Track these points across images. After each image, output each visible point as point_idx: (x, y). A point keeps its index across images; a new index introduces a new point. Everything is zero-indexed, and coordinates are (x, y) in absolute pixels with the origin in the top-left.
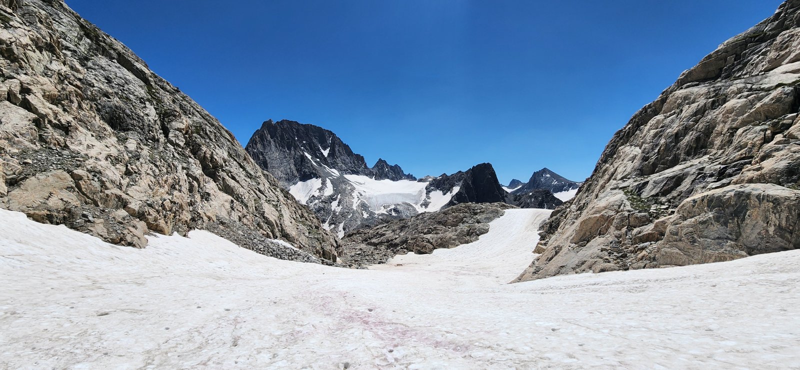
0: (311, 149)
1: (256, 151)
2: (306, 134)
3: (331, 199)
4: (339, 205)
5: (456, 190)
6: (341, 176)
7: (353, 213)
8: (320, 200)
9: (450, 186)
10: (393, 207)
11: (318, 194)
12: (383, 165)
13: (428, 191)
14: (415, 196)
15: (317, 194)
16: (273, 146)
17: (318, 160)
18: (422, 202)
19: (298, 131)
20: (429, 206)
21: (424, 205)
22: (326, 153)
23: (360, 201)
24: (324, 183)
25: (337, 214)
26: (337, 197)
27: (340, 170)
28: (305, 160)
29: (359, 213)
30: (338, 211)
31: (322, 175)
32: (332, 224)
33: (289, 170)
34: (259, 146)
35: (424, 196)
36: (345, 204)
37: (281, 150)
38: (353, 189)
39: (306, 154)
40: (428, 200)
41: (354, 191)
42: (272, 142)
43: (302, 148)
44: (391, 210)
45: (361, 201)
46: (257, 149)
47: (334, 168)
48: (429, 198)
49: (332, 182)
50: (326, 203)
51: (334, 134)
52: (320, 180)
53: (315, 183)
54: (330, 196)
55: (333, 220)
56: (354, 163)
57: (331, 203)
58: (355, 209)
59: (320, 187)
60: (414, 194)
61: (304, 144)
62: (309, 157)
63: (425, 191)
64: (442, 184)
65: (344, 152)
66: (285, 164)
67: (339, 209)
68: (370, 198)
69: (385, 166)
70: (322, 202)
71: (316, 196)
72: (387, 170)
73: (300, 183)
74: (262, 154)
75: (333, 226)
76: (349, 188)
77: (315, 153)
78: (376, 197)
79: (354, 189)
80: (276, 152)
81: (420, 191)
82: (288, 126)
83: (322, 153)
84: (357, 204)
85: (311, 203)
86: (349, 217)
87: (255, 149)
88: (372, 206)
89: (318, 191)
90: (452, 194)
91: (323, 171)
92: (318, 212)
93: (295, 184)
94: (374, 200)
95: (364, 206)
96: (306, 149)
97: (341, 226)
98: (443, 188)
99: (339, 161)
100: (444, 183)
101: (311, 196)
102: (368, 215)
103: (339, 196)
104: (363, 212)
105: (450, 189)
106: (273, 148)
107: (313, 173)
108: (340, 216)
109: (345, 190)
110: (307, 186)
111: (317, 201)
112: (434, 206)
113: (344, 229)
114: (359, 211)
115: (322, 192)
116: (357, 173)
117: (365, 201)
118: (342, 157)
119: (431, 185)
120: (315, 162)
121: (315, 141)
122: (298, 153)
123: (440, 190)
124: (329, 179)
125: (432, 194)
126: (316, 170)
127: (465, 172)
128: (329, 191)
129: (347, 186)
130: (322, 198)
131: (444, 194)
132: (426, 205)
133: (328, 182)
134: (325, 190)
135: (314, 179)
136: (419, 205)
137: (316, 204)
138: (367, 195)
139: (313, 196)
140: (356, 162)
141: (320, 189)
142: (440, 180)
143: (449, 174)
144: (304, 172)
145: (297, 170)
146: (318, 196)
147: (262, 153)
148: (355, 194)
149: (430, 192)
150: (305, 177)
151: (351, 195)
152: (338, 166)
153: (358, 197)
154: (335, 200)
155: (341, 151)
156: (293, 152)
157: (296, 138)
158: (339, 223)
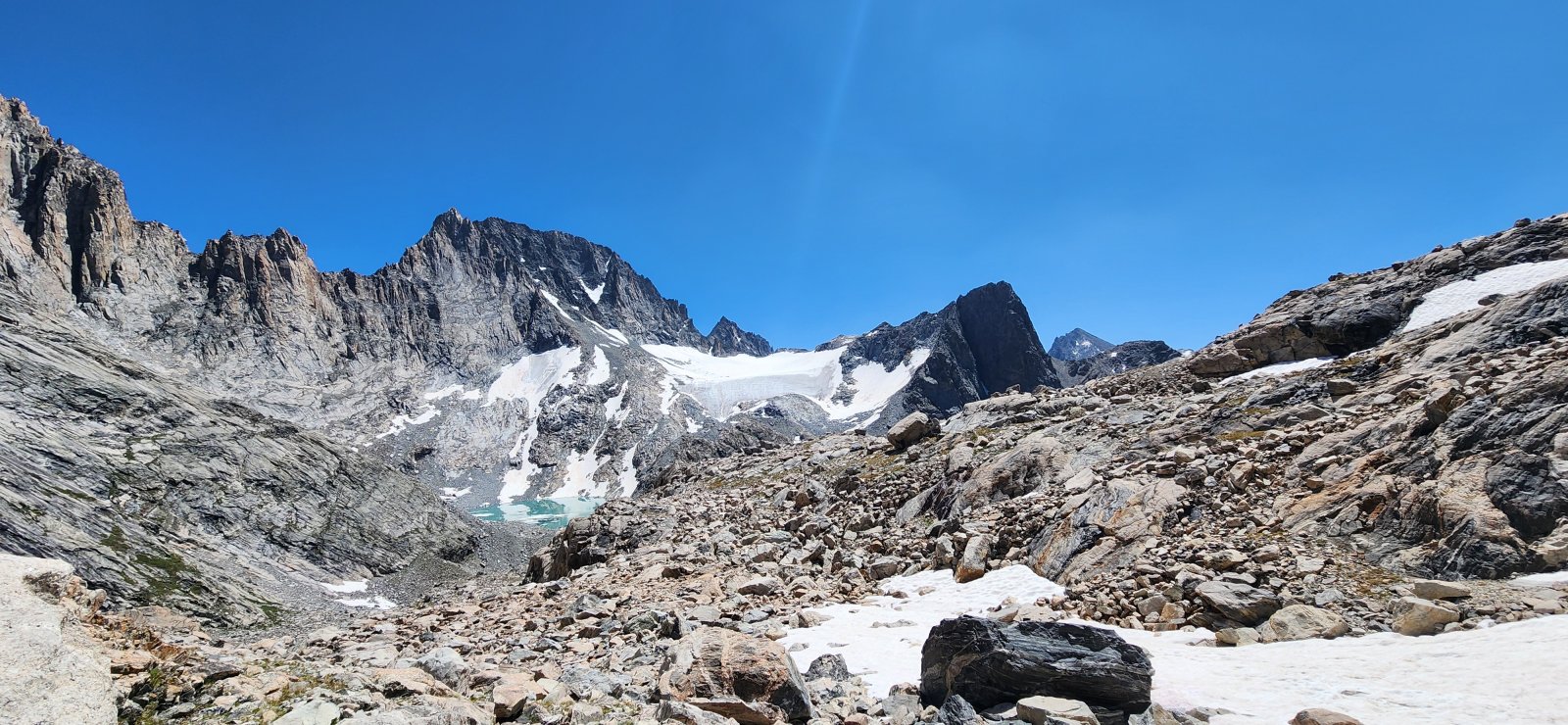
0: (559, 282)
1: (409, 279)
2: (549, 250)
3: (606, 392)
4: (623, 407)
5: (920, 356)
6: (634, 344)
7: (662, 422)
8: (576, 396)
9: (902, 350)
10: (764, 404)
11: (572, 382)
12: (731, 330)
13: (847, 365)
14: (815, 379)
15: (567, 382)
16: (458, 271)
17: (577, 308)
18: (834, 392)
19: (526, 243)
20: (853, 400)
21: (841, 398)
22: (595, 295)
23: (678, 395)
24: (587, 357)
25: (619, 426)
26: (619, 388)
27: (630, 331)
28: (540, 304)
29: (675, 422)
30: (622, 420)
31: (583, 338)
32: (606, 452)
33: (498, 329)
34: (419, 268)
35: (838, 378)
36: (640, 403)
37: (479, 281)
38: (661, 373)
39: (546, 294)
40: (850, 387)
41: (665, 376)
42: (457, 263)
43: (537, 281)
44: (759, 411)
45: (682, 395)
46: (414, 275)
47: (616, 326)
48: (851, 382)
49: (608, 354)
50: (590, 401)
51: (614, 255)
52: (577, 351)
53: (566, 358)
54: (602, 386)
55: (608, 443)
56: (664, 318)
57: (604, 401)
58: (666, 412)
59: (575, 366)
60: (812, 374)
61: (541, 272)
62: (553, 300)
63: (840, 368)
64: (883, 347)
65: (640, 295)
66: (487, 313)
67: (623, 416)
68: (703, 389)
69: (735, 331)
70: (581, 399)
71: (566, 387)
72: (739, 339)
73: (527, 360)
74: (427, 287)
75: (607, 458)
76: (652, 370)
77: (568, 292)
78: (719, 387)
79: (665, 371)
80: (467, 284)
81: (827, 367)
82: (503, 231)
83: (585, 295)
84: (671, 402)
85: (551, 403)
86: (650, 432)
87: (407, 275)
88: (709, 406)
89: (572, 375)
90: (910, 366)
91: (586, 331)
92: (568, 424)
93: (514, 361)
94: (714, 393)
95: (688, 407)
96: (546, 283)
97: (629, 456)
98: (886, 356)
99: (626, 311)
100: (885, 343)
101: (554, 387)
102: (701, 427)
103: (625, 386)
104: (688, 420)
105: (902, 356)
106: (459, 275)
107: (560, 334)
108: (627, 431)
109: (640, 374)
110: (545, 364)
111: (566, 398)
112: (867, 399)
113: (636, 463)
114: (677, 417)
115: (580, 376)
116: (670, 340)
117: (691, 395)
118: (636, 305)
119: (852, 350)
120: (569, 311)
121: (568, 267)
122: (523, 288)
123: (878, 361)
124: (603, 348)
125: (857, 373)
126: (568, 327)
127: (938, 314)
128: (600, 372)
129: (647, 365)
130: (581, 391)
131: (890, 370)
132: (845, 397)
133: (599, 356)
134: (590, 373)
135: (564, 348)
136: (828, 399)
137: (563, 405)
138: (697, 383)
139: (559, 387)
140: (668, 316)
141: (576, 372)
142: (875, 339)
143: (896, 323)
144: (539, 334)
145: (522, 329)
146: (571, 386)
147: (425, 284)
148: (666, 382)
149: (851, 367)
150: (540, 345)
151: (656, 383)
152: (624, 323)
153: (673, 388)
154: (614, 394)
155: (632, 291)
156: (510, 286)
157: (523, 260)
158: (623, 449)
